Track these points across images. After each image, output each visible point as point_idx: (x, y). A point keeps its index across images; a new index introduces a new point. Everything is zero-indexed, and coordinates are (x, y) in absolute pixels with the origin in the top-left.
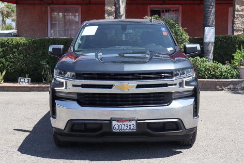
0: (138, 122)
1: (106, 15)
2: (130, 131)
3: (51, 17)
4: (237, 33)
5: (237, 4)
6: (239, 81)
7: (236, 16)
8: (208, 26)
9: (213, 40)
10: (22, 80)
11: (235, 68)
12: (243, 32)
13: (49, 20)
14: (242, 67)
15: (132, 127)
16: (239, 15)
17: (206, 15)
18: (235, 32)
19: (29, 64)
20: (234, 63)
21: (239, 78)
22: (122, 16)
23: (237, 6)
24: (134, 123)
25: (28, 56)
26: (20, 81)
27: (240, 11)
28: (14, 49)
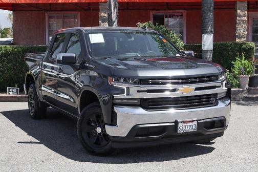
0: (199, 122)
1: (100, 22)
2: (192, 130)
3: (49, 24)
4: (239, 40)
5: (239, 9)
6: (238, 91)
7: (237, 21)
8: (206, 33)
9: (211, 47)
10: (10, 90)
11: (235, 77)
12: (245, 39)
13: (47, 27)
14: (242, 76)
15: (194, 127)
16: (241, 20)
17: (204, 21)
18: (237, 39)
19: (18, 73)
20: (234, 72)
21: (239, 88)
22: (114, 22)
23: (239, 11)
24: (195, 123)
25: (17, 64)
26: (9, 91)
27: (242, 16)
28: (3, 58)
